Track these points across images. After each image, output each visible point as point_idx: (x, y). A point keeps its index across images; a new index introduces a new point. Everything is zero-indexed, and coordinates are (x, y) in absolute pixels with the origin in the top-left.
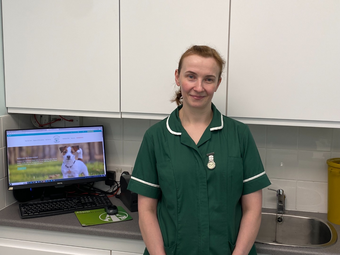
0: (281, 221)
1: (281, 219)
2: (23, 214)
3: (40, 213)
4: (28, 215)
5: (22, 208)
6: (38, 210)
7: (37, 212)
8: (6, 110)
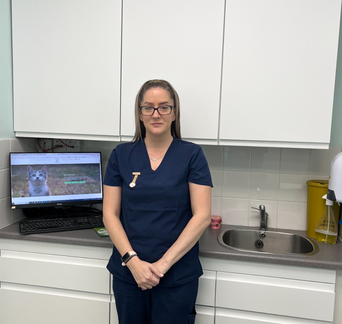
0: (264, 237)
1: (265, 235)
2: (22, 230)
3: (38, 230)
4: (27, 232)
5: (22, 225)
6: (36, 227)
7: (35, 229)
8: (14, 134)
